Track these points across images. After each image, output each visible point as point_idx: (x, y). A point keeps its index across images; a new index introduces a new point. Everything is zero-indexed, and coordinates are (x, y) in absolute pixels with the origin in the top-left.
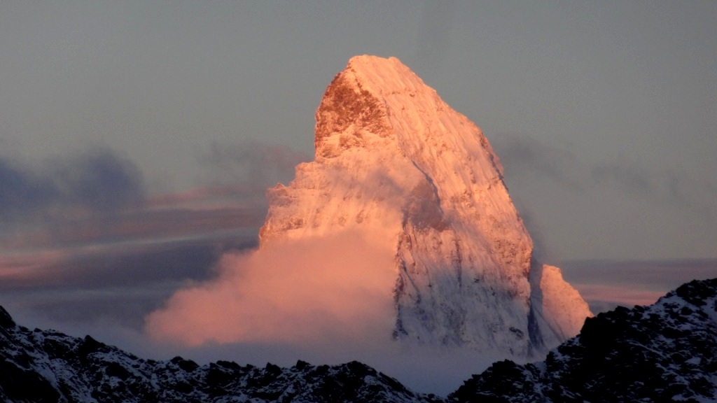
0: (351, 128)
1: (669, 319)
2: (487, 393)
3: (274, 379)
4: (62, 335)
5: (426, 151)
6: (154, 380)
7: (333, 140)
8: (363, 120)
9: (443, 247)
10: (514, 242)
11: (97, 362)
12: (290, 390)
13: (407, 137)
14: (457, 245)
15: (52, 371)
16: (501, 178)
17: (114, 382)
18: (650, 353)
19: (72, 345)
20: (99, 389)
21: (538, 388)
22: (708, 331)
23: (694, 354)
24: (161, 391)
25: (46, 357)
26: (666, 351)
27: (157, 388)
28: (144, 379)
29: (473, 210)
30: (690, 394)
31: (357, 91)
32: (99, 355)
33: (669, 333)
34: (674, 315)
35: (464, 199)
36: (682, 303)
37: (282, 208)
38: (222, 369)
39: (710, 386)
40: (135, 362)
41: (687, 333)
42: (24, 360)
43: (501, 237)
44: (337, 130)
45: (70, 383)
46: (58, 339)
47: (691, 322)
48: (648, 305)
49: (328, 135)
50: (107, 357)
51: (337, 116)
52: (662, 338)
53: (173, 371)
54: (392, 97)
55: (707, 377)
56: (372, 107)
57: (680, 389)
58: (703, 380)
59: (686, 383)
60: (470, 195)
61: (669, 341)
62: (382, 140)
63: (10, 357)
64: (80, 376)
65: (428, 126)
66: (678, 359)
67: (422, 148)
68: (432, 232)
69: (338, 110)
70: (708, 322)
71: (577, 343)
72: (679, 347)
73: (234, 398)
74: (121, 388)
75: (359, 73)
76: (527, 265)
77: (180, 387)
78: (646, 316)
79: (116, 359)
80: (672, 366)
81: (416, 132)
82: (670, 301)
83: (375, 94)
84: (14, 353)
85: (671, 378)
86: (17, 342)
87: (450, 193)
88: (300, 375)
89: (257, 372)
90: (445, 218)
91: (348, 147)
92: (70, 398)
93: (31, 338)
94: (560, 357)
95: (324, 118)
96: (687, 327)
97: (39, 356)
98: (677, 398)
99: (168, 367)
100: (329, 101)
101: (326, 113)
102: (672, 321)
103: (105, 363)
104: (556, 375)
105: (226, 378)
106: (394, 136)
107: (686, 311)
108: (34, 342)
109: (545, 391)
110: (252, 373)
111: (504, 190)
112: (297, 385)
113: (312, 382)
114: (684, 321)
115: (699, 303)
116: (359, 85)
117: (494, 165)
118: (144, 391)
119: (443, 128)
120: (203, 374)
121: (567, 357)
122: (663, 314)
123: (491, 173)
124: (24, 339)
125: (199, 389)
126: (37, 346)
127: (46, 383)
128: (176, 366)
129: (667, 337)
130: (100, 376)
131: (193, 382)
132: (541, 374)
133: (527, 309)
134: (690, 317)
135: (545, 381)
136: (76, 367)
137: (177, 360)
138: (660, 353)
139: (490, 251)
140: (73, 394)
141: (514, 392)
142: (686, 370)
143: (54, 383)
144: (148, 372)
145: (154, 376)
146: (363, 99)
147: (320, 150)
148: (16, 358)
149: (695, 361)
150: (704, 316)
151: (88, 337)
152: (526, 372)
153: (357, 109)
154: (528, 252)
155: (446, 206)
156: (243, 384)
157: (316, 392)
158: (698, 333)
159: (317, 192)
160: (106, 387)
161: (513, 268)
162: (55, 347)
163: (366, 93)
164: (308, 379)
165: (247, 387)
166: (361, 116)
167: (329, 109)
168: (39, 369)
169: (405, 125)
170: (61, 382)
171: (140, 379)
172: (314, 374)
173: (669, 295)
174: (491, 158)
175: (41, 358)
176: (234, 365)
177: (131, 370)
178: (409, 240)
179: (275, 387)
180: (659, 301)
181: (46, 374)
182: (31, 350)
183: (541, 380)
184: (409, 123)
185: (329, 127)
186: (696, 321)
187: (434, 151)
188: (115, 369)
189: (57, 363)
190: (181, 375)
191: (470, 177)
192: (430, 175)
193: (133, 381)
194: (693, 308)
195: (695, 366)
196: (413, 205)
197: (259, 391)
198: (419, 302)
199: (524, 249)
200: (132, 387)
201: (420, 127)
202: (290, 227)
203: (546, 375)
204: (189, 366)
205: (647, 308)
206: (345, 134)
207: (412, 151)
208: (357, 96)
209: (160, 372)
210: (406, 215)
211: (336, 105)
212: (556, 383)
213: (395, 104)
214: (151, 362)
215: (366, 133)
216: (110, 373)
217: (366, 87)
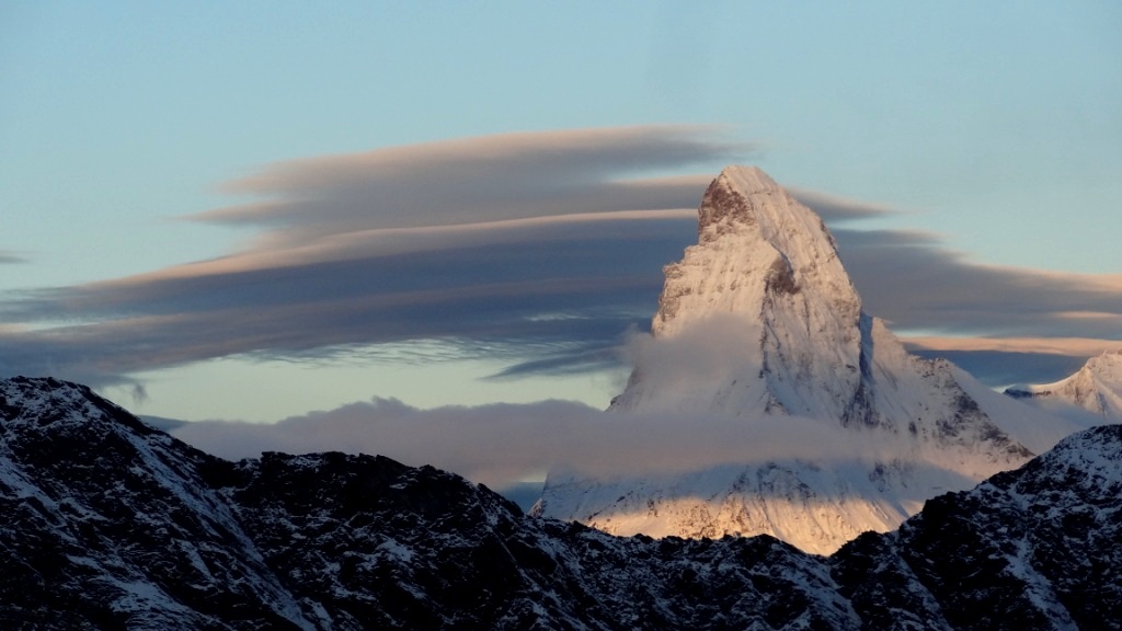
0: (725, 220)
1: (984, 500)
2: (857, 554)
3: (707, 548)
4: (557, 521)
5: (781, 234)
6: (623, 551)
7: (712, 228)
8: (734, 213)
9: (796, 307)
10: (848, 300)
11: (582, 539)
12: (719, 555)
13: (766, 225)
14: (806, 304)
15: (551, 547)
16: (837, 253)
17: (595, 553)
18: (972, 525)
19: (564, 528)
20: (584, 559)
21: (894, 550)
22: (1012, 508)
23: (1002, 525)
24: (628, 559)
25: (547, 536)
26: (983, 523)
27: (625, 556)
28: (616, 550)
29: (817, 278)
30: (1000, 554)
31: (729, 192)
32: (584, 534)
33: (985, 510)
34: (988, 497)
35: (809, 270)
36: (993, 488)
37: (675, 280)
38: (670, 541)
39: (1015, 547)
40: (609, 539)
41: (997, 510)
42: (532, 540)
43: (839, 297)
44: (714, 221)
45: (564, 556)
46: (554, 524)
47: (1000, 502)
48: (969, 490)
49: (708, 225)
50: (590, 536)
51: (714, 211)
52: (980, 513)
53: (636, 544)
54: (755, 195)
55: (1012, 542)
56: (740, 203)
57: (993, 550)
58: (1009, 543)
59: (998, 546)
60: (815, 267)
61: (985, 516)
62: (748, 228)
63: (521, 538)
64: (570, 549)
65: (782, 216)
66: (992, 529)
67: (778, 233)
68: (787, 295)
69: (715, 206)
70: (1012, 501)
71: (920, 518)
72: (992, 520)
73: (680, 562)
74: (600, 557)
75: (730, 179)
76: (858, 317)
77: (642, 555)
78: (968, 498)
79: (595, 536)
80: (987, 534)
81: (773, 221)
82: (985, 487)
83: (742, 194)
84: (524, 536)
85: (987, 542)
86: (526, 527)
87: (799, 266)
88: (726, 544)
89: (695, 542)
90: (796, 284)
91: (723, 234)
92: (564, 566)
93: (535, 523)
94: (908, 528)
95: (704, 213)
96: (997, 506)
97: (541, 536)
98: (992, 557)
99: (632, 541)
100: (708, 200)
101: (706, 209)
102: (986, 501)
103: (588, 540)
104: (906, 541)
105: (674, 548)
106: (757, 225)
107: (996, 494)
108: (537, 526)
109: (898, 553)
110: (692, 544)
111: (839, 263)
112: (724, 552)
113: (735, 549)
114: (995, 501)
115: (1005, 488)
116: (730, 188)
117: (831, 244)
118: (616, 559)
119: (793, 217)
120: (657, 545)
121: (914, 528)
122: (980, 496)
123: (829, 250)
124: (530, 524)
125: (655, 556)
126: (540, 529)
127: (547, 556)
128: (638, 541)
129: (983, 513)
130: (585, 550)
131: (650, 551)
132: (896, 540)
133: (858, 351)
134: (999, 499)
135: (898, 545)
136: (567, 543)
137: (639, 536)
138: (979, 524)
139: (830, 308)
140: (566, 563)
141: (877, 553)
142: (998, 536)
143: (553, 556)
144: (619, 545)
145: (623, 548)
146: (733, 198)
147: (702, 236)
148: (525, 539)
149: (1004, 530)
150: (1009, 498)
151: (576, 522)
152: (885, 539)
153: (729, 205)
154: (858, 308)
155: (797, 276)
156: (686, 552)
157: (737, 556)
158: (1005, 510)
159: (701, 268)
160: (589, 557)
161: (847, 320)
162: (553, 530)
163: (735, 194)
164: (732, 547)
165: (689, 554)
166: (732, 210)
167: (708, 205)
168: (542, 547)
169: (765, 216)
170: (558, 554)
171: (613, 550)
172: (736, 543)
173: (984, 483)
174: (829, 239)
175: (543, 538)
176: (679, 539)
177: (606, 544)
178: (770, 302)
179: (709, 553)
180: (977, 487)
181: (547, 549)
182: (535, 532)
183: (895, 544)
184: (768, 214)
185: (709, 219)
186: (1004, 501)
187: (787, 235)
188: (595, 544)
189: (554, 541)
190: (642, 547)
191: (814, 254)
192: (785, 253)
193: (608, 552)
194: (1001, 492)
195: (1003, 534)
196: (772, 276)
197: (698, 556)
198: (778, 348)
199: (855, 306)
200: (608, 557)
201: (776, 217)
202: (681, 294)
203: (899, 540)
204: (648, 540)
205: (969, 493)
206: (720, 224)
207: (771, 235)
208: (729, 196)
209: (627, 545)
210: (768, 283)
211: (713, 202)
212: (906, 546)
213: (757, 201)
214: (620, 538)
215: (736, 223)
216: (592, 547)
217: (736, 189)
